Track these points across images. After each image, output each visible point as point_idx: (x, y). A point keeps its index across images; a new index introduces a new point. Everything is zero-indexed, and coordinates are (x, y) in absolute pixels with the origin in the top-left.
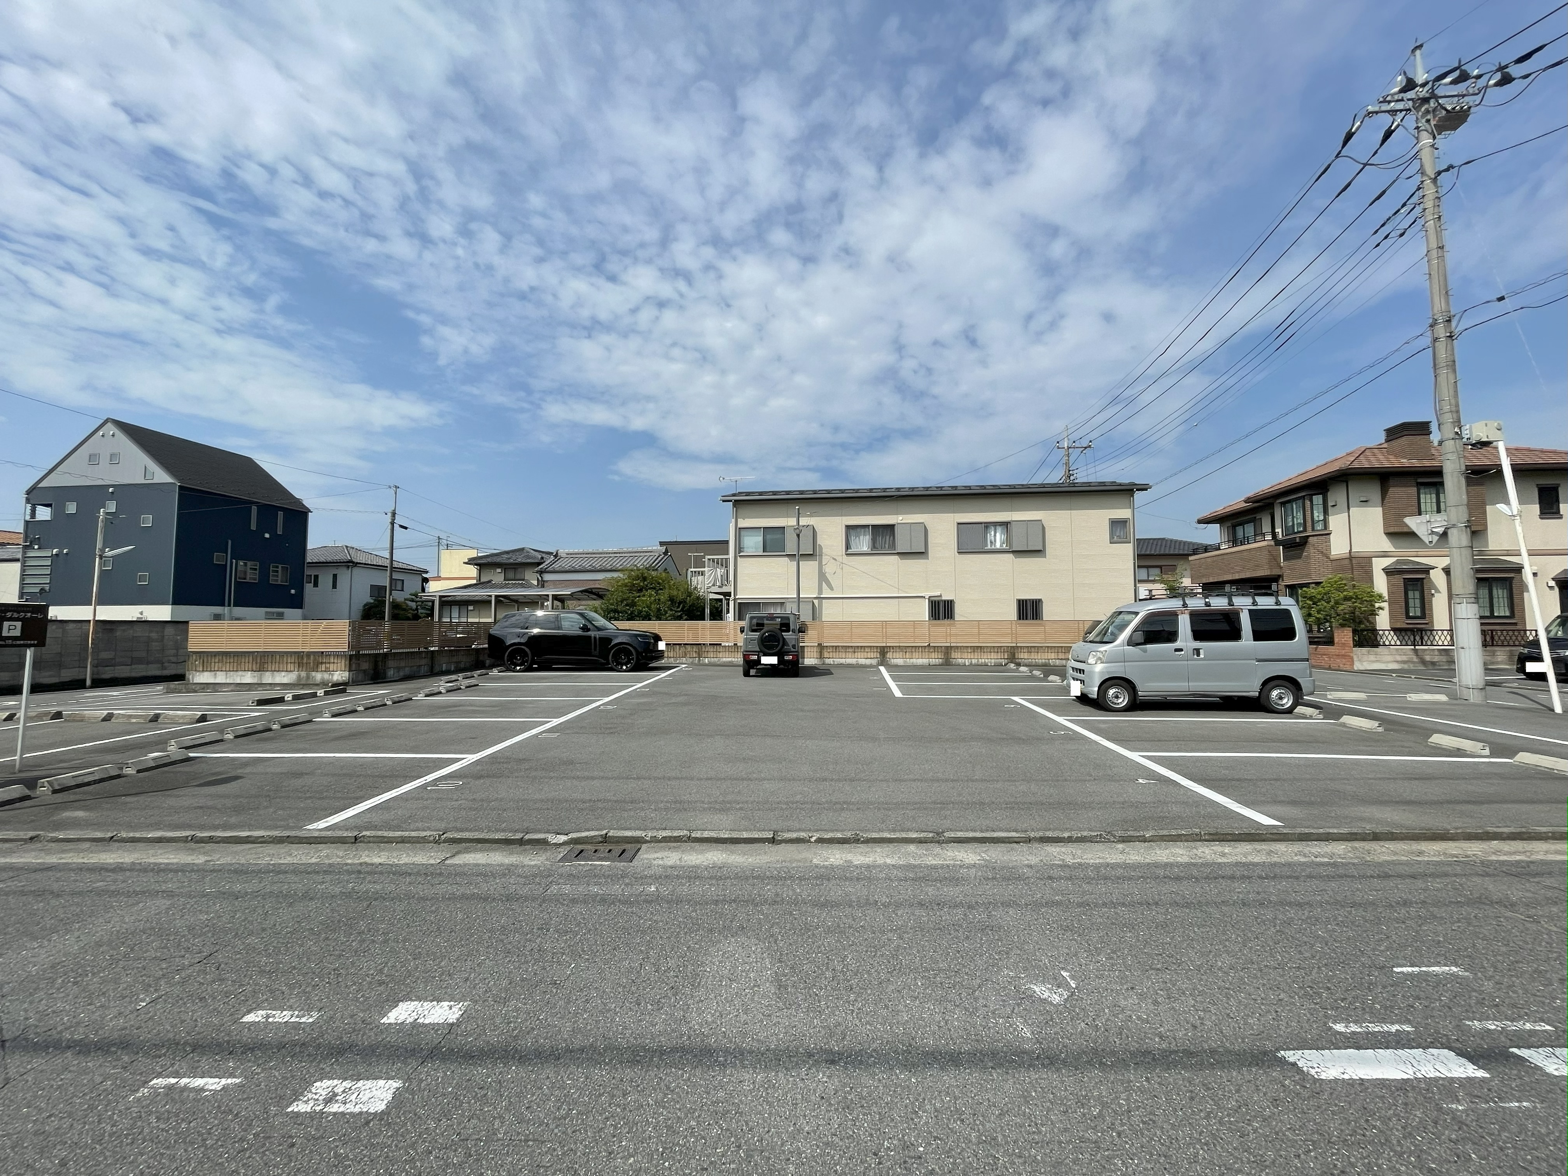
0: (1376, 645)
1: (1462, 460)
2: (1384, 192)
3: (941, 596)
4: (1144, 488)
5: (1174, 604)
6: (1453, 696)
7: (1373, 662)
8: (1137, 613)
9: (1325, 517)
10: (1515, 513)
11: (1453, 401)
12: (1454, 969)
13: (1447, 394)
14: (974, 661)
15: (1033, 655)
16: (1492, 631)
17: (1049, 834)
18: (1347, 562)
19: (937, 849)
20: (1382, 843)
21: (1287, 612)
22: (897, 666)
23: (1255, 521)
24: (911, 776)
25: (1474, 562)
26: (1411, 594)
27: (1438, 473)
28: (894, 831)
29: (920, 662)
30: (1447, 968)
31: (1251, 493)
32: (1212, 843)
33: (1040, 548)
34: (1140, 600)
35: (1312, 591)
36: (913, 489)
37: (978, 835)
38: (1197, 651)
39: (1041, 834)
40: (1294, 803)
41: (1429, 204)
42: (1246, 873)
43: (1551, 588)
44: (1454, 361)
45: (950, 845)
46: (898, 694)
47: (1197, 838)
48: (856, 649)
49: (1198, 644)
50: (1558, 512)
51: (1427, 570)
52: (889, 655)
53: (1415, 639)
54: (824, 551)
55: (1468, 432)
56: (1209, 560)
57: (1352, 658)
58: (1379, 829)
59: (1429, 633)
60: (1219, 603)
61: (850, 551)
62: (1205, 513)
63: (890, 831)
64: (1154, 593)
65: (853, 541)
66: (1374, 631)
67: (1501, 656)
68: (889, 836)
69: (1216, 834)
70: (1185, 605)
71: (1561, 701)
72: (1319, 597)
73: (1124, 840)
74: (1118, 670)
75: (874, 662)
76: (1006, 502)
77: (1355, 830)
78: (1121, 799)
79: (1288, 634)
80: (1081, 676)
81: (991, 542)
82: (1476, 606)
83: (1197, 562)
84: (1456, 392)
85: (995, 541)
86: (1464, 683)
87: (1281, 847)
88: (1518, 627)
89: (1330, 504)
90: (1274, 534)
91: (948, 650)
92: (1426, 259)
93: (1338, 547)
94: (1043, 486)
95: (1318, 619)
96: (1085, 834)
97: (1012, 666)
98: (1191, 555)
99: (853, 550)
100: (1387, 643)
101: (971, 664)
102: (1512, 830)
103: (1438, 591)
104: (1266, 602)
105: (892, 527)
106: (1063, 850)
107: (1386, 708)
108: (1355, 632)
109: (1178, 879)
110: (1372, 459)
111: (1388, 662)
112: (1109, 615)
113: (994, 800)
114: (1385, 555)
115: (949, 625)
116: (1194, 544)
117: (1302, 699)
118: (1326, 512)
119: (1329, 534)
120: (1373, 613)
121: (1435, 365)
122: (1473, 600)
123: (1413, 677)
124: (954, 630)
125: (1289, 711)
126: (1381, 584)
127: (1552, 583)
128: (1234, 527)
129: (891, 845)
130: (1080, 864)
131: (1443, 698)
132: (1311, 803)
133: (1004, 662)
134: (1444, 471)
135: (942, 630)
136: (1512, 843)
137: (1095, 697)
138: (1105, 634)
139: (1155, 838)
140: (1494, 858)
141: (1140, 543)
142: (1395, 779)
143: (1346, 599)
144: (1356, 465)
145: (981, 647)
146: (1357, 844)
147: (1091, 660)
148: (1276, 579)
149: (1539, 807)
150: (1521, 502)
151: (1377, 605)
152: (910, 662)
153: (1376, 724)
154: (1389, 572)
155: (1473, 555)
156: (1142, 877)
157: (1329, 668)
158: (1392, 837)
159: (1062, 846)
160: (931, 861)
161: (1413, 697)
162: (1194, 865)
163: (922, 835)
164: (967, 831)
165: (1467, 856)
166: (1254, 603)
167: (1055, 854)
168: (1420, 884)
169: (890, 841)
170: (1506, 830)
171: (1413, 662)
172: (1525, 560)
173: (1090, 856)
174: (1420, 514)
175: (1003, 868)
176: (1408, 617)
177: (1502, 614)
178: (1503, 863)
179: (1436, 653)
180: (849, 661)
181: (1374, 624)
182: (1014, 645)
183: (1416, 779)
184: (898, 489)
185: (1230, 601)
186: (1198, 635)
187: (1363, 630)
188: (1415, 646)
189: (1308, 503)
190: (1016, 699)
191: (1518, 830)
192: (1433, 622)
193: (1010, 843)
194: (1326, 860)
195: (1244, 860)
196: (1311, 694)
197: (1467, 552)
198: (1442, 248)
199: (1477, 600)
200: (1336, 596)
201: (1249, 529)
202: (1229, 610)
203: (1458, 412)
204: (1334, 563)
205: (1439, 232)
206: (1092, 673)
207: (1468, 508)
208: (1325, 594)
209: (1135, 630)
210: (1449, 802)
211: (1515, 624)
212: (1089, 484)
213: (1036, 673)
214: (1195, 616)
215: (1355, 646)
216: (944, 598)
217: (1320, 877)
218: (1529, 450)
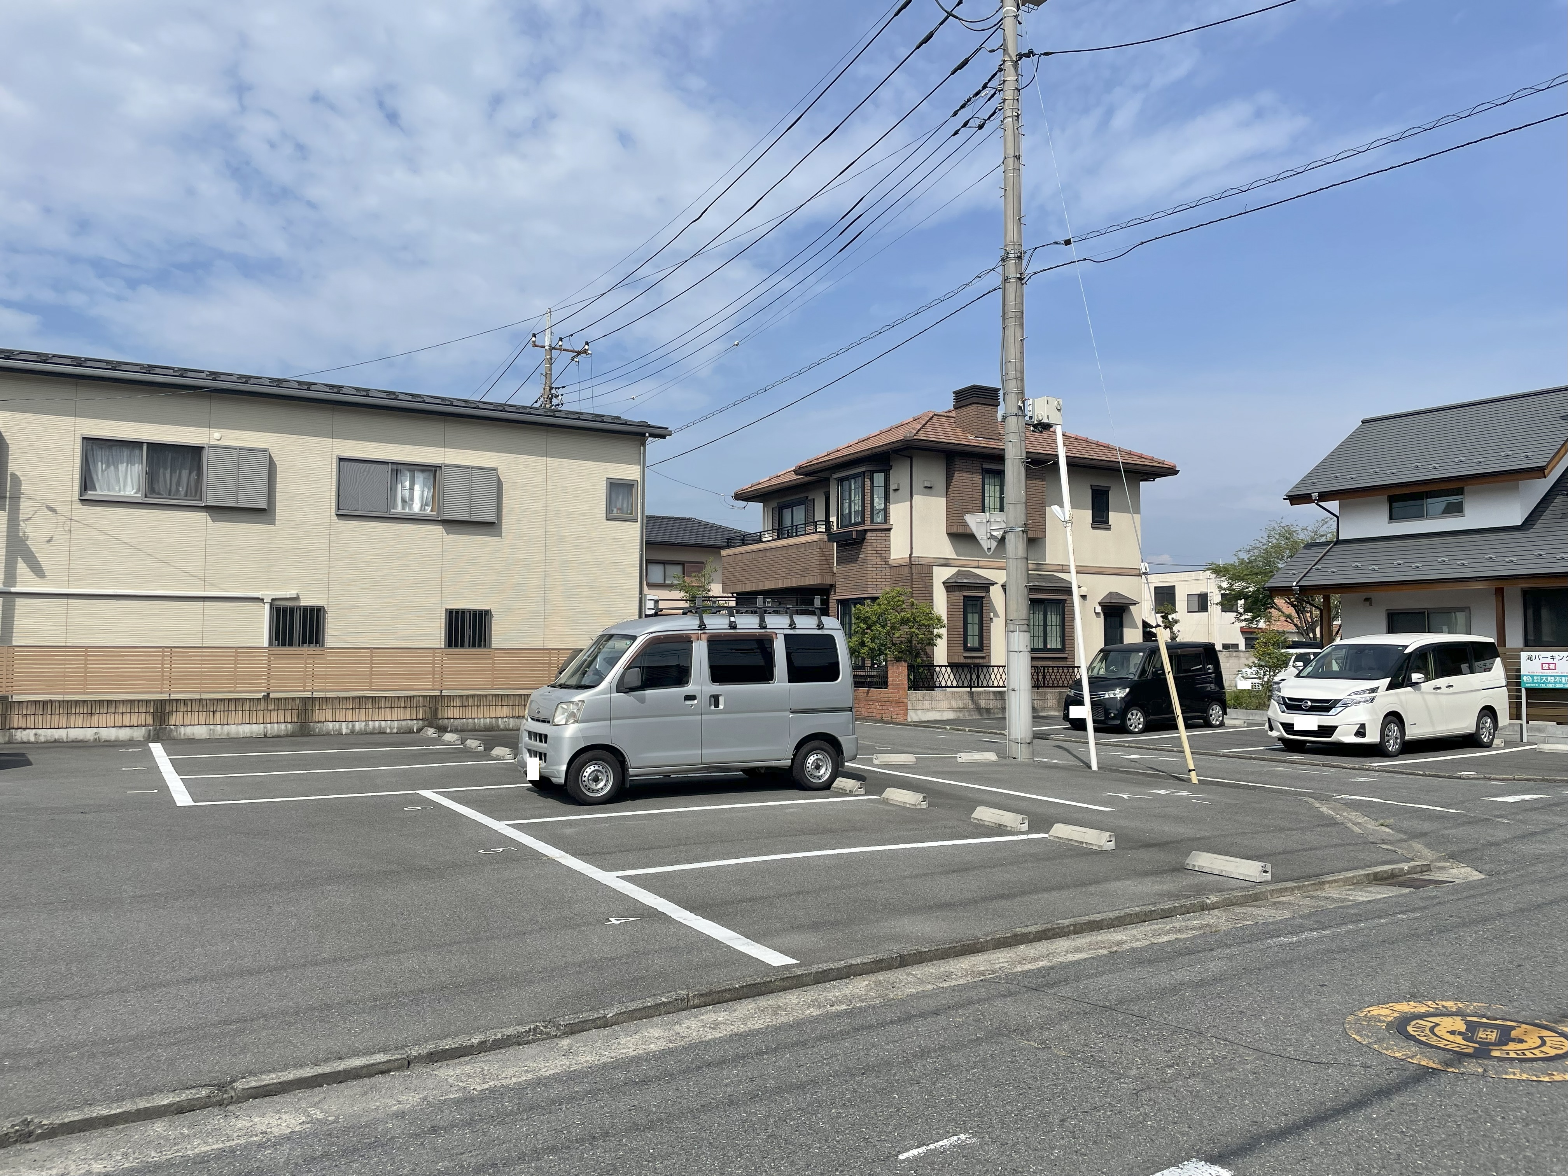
0: (932, 687)
1: (1023, 443)
2: (965, 62)
3: (297, 598)
4: (661, 434)
5: (689, 624)
6: (1002, 754)
7: (928, 710)
8: (634, 638)
9: (885, 505)
10: (1067, 518)
11: (1018, 364)
12: (962, 1137)
13: (1013, 356)
14: (358, 726)
15: (470, 712)
16: (1044, 667)
17: (447, 1044)
18: (907, 570)
19: (215, 1119)
20: (908, 969)
21: (831, 638)
22: (191, 741)
23: (808, 504)
24: (183, 973)
25: (1029, 577)
26: (970, 616)
27: (999, 457)
28: (120, 1098)
29: (245, 730)
30: (955, 1138)
31: (802, 461)
32: (703, 1010)
33: (493, 519)
34: (647, 616)
35: (867, 610)
36: (247, 379)
37: (308, 1072)
38: (715, 699)
39: (431, 1046)
40: (815, 926)
41: (1009, 94)
42: (741, 1051)
43: (1097, 614)
44: (1023, 313)
45: (245, 1105)
46: (182, 797)
47: (682, 1006)
48: (93, 708)
49: (717, 688)
50: (1106, 522)
51: (986, 586)
52: (175, 719)
53: (971, 679)
54: (24, 489)
55: (1030, 408)
56: (747, 556)
57: (906, 705)
58: (908, 949)
59: (985, 670)
60: (748, 623)
61: (90, 495)
62: (746, 484)
63: (109, 1100)
64: (662, 605)
65: (100, 471)
66: (931, 666)
67: (1052, 699)
68: (105, 1112)
69: (710, 993)
70: (702, 626)
71: (1097, 755)
72: (874, 618)
73: (573, 1030)
74: (599, 733)
75: (139, 734)
76: (435, 429)
77: (880, 956)
78: (579, 958)
79: (830, 672)
80: (541, 746)
81: (404, 501)
82: (1027, 635)
83: (732, 559)
84: (1022, 353)
85: (412, 499)
86: (1013, 737)
87: (792, 998)
88: (1069, 663)
89: (893, 487)
90: (828, 522)
91: (306, 705)
92: (1002, 168)
93: (898, 551)
94: (503, 407)
95: (872, 650)
96: (510, 1031)
97: (430, 732)
98: (724, 548)
99: (100, 492)
100: (943, 684)
101: (353, 731)
102: (1039, 928)
103: (996, 615)
104: (806, 624)
105: (196, 452)
106: (468, 1069)
107: (935, 774)
108: (911, 668)
109: (645, 1082)
110: (939, 430)
111: (943, 710)
112: (595, 639)
113: (351, 995)
114: (946, 563)
115: (313, 656)
116: (731, 530)
117: (843, 766)
118: (887, 499)
119: (889, 530)
120: (931, 643)
121: (1004, 313)
122: (1025, 628)
123: (967, 729)
124: (320, 668)
125: (827, 786)
126: (940, 604)
127: (1099, 609)
128: (781, 508)
129: (110, 1132)
130: (492, 1090)
131: (991, 756)
132: (836, 924)
133: (415, 725)
134: (1006, 457)
135: (297, 665)
136: (1038, 945)
137: (562, 780)
138: (585, 673)
139: (621, 1018)
140: (1019, 969)
141: (652, 522)
142: (932, 874)
143: (904, 622)
144: (922, 436)
145: (373, 698)
146: (881, 976)
147: (559, 719)
148: (825, 591)
149: (1065, 893)
150: (1073, 506)
151: (935, 631)
152: (221, 731)
153: (920, 797)
154: (950, 587)
155: (1028, 570)
156: (590, 1092)
157: (882, 721)
158: (919, 958)
159: (467, 1063)
160: (199, 1147)
161: (965, 757)
162: (671, 1052)
163: (185, 1096)
164: (285, 1068)
165: (994, 972)
166: (792, 626)
167: (450, 1080)
168: (942, 1021)
169: (109, 1122)
170: (1033, 929)
171: (968, 710)
172: (1073, 578)
173: (511, 1071)
174: (983, 511)
175: (346, 1130)
176: (966, 649)
177: (1054, 647)
178: (1025, 974)
179: (992, 697)
180: (75, 734)
181: (930, 657)
182: (437, 693)
183: (954, 871)
184: (215, 375)
185: (762, 620)
186: (719, 674)
187: (919, 666)
188: (971, 687)
189: (868, 483)
190: (428, 794)
191: (1045, 926)
192: (990, 655)
193: (371, 1076)
194: (844, 1007)
195: (742, 1028)
196: (853, 759)
197: (1021, 564)
198: (1017, 157)
199: (1029, 628)
200: (894, 617)
201: (799, 514)
202: (761, 635)
203: (1022, 380)
204: (893, 571)
205: (1017, 135)
206: (559, 739)
207: (1026, 508)
208: (881, 614)
209: (629, 667)
210: (984, 899)
211: (1065, 659)
212: (578, 416)
213: (472, 743)
214: (716, 643)
215: (909, 688)
216: (305, 602)
217: (833, 1037)
218: (1086, 441)
